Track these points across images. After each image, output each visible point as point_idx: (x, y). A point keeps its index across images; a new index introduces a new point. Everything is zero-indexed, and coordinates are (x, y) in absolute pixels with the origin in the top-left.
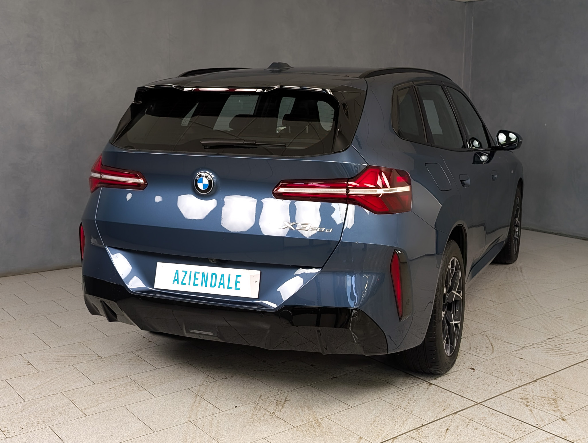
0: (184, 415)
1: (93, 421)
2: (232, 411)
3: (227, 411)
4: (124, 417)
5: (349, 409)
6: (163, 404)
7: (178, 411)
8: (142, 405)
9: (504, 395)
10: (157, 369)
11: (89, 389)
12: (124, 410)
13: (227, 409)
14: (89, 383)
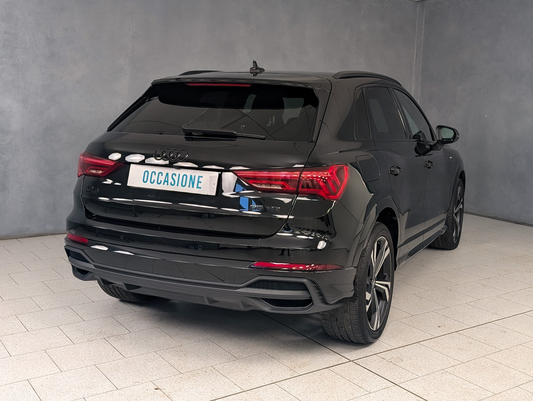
0: (91, 359)
1: (15, 361)
2: (133, 358)
3: (129, 358)
4: (41, 359)
5: (235, 361)
6: (78, 350)
7: (88, 356)
8: (60, 350)
9: (377, 355)
10: (85, 322)
11: (22, 335)
12: (43, 353)
13: (130, 356)
14: (23, 330)
